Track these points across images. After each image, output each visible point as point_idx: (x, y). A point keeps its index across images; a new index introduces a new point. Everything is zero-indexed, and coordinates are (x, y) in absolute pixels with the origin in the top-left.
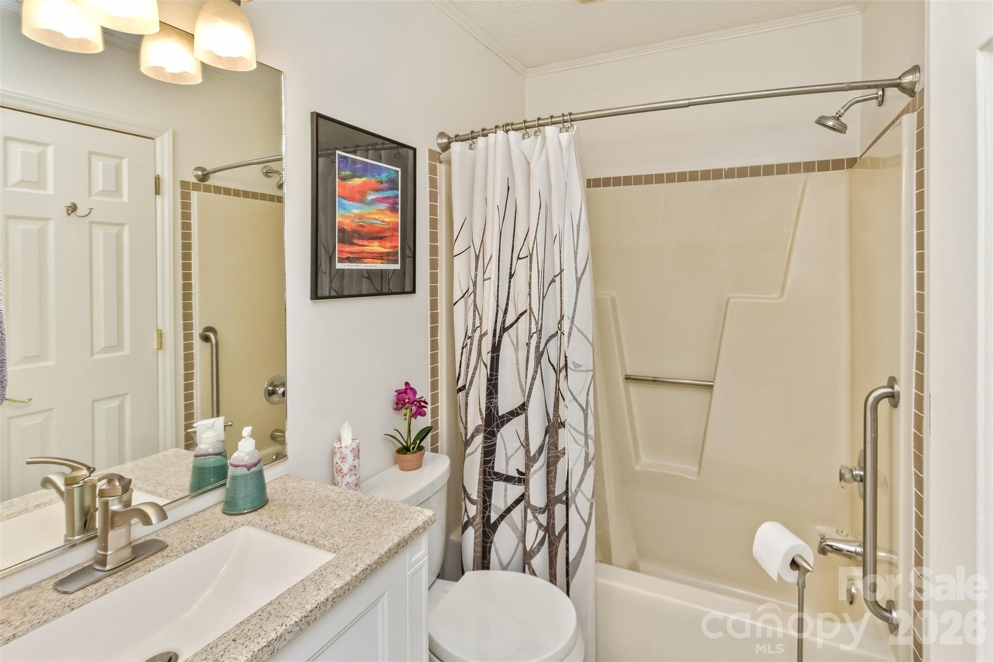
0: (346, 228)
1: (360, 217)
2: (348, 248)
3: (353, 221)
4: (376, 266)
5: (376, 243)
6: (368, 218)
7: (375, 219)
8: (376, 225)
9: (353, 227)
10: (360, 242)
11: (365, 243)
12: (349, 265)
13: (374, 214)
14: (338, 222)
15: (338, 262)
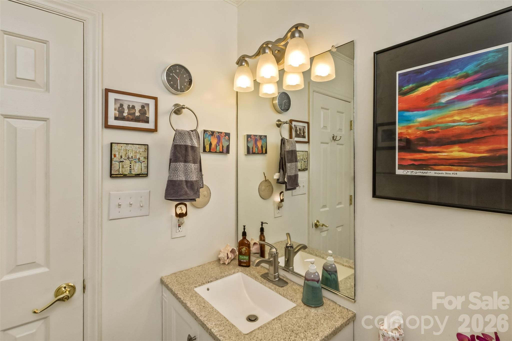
0: (408, 137)
1: (427, 124)
2: (409, 156)
3: (418, 129)
4: (456, 174)
5: (456, 148)
6: (442, 123)
7: (454, 121)
8: (456, 127)
9: (418, 135)
10: (429, 149)
11: (436, 149)
12: (412, 172)
13: (452, 116)
14: (399, 134)
15: (398, 169)
